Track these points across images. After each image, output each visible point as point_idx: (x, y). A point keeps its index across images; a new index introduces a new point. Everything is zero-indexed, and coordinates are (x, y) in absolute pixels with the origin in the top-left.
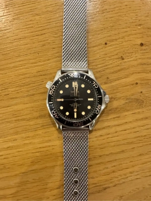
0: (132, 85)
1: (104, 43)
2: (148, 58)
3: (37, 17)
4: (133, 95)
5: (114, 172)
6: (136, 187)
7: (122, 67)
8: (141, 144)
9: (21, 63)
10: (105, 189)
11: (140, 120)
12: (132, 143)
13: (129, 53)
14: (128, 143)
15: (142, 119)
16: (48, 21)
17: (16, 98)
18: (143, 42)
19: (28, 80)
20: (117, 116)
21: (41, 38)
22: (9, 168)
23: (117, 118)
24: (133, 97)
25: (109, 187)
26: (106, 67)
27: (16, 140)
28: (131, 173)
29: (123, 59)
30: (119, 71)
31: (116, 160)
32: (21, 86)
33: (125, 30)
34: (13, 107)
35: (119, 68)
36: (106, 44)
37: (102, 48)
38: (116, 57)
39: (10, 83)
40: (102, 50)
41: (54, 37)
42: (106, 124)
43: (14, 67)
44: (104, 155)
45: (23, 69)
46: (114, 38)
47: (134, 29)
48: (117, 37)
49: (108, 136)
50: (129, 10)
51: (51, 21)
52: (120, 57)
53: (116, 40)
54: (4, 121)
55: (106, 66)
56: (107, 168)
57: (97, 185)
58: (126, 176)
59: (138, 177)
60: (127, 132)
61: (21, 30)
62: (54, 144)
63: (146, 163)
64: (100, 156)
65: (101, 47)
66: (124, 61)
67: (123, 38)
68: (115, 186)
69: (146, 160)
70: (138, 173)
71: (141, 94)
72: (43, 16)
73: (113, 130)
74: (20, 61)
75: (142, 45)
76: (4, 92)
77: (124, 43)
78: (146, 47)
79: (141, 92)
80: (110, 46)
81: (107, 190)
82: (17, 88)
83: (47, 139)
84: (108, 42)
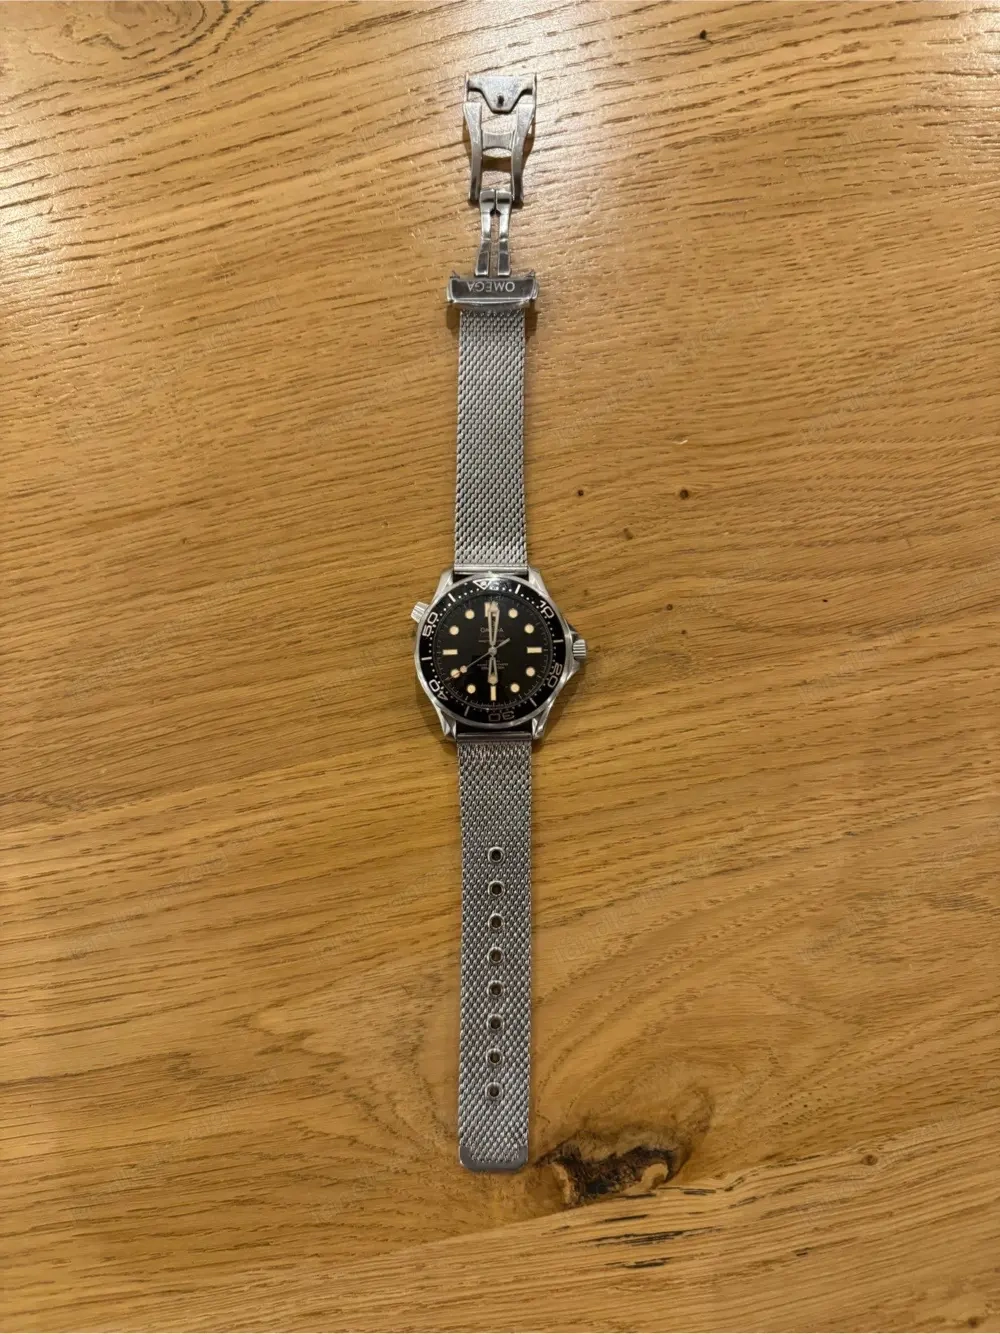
0: (658, 610)
1: (575, 491)
2: (702, 533)
3: (381, 417)
4: (659, 639)
5: (606, 863)
6: (674, 909)
7: (627, 560)
8: (684, 783)
9: (336, 550)
10: (582, 913)
11: (679, 712)
12: (657, 779)
13: (646, 519)
14: (646, 781)
15: (687, 710)
16: (412, 429)
17: (322, 651)
18: (688, 487)
19: (356, 599)
20: (615, 700)
21: (392, 477)
22: (301, 855)
23: (613, 708)
24: (657, 646)
25: (592, 909)
26: (580, 561)
27: (323, 773)
28: (655, 866)
29: (630, 537)
30: (619, 571)
31: (610, 829)
32: (337, 618)
33: (635, 452)
34: (310, 678)
35: (619, 563)
36: (581, 493)
37: (569, 507)
38: (610, 530)
39: (303, 610)
40: (569, 512)
41: (429, 475)
42: (582, 725)
43: (315, 562)
44: (579, 814)
45: (341, 567)
46: (604, 476)
47: (662, 449)
48: (612, 473)
49: (589, 759)
50: (650, 394)
51: (421, 427)
52: (621, 530)
53: (610, 481)
54: (285, 719)
55: (582, 557)
56: (586, 852)
57: (559, 901)
58: (643, 876)
59: (678, 877)
60: (644, 746)
61: (333, 455)
62: (432, 784)
63: (700, 838)
64: (566, 818)
65: (566, 502)
66: (632, 542)
67: (630, 474)
68: (610, 905)
69: (699, 829)
70: (676, 867)
71: (683, 638)
72: (397, 413)
73: (601, 742)
74: (331, 545)
75: (685, 494)
76: (286, 635)
77: (635, 491)
78: (699, 502)
79: (684, 632)
80: (596, 498)
81: (587, 917)
82: (326, 624)
83: (410, 768)
84: (585, 489)
